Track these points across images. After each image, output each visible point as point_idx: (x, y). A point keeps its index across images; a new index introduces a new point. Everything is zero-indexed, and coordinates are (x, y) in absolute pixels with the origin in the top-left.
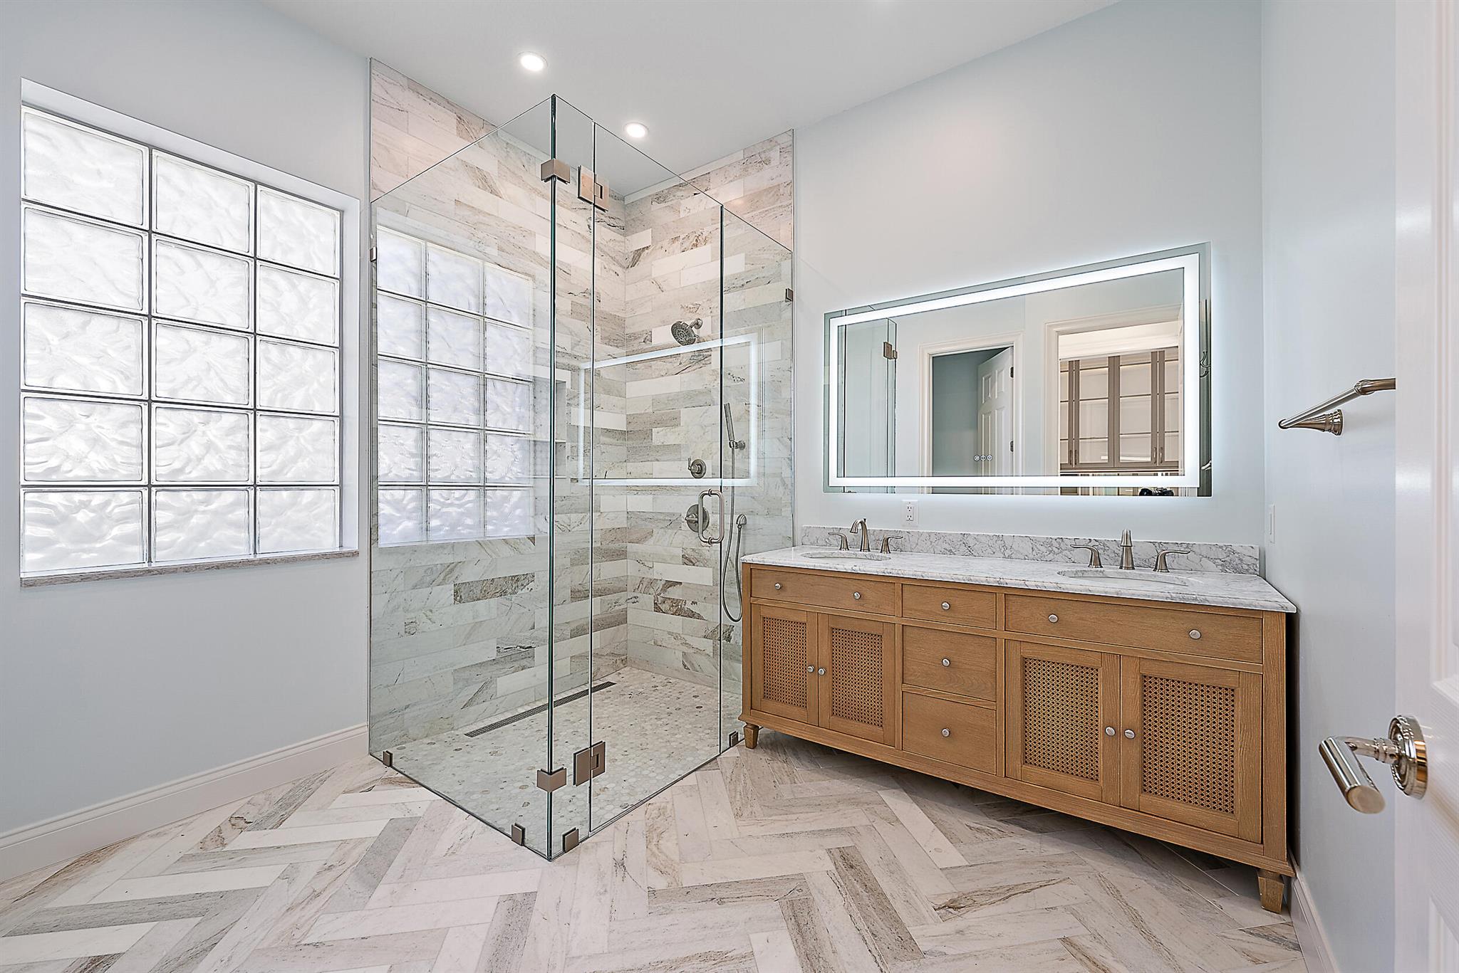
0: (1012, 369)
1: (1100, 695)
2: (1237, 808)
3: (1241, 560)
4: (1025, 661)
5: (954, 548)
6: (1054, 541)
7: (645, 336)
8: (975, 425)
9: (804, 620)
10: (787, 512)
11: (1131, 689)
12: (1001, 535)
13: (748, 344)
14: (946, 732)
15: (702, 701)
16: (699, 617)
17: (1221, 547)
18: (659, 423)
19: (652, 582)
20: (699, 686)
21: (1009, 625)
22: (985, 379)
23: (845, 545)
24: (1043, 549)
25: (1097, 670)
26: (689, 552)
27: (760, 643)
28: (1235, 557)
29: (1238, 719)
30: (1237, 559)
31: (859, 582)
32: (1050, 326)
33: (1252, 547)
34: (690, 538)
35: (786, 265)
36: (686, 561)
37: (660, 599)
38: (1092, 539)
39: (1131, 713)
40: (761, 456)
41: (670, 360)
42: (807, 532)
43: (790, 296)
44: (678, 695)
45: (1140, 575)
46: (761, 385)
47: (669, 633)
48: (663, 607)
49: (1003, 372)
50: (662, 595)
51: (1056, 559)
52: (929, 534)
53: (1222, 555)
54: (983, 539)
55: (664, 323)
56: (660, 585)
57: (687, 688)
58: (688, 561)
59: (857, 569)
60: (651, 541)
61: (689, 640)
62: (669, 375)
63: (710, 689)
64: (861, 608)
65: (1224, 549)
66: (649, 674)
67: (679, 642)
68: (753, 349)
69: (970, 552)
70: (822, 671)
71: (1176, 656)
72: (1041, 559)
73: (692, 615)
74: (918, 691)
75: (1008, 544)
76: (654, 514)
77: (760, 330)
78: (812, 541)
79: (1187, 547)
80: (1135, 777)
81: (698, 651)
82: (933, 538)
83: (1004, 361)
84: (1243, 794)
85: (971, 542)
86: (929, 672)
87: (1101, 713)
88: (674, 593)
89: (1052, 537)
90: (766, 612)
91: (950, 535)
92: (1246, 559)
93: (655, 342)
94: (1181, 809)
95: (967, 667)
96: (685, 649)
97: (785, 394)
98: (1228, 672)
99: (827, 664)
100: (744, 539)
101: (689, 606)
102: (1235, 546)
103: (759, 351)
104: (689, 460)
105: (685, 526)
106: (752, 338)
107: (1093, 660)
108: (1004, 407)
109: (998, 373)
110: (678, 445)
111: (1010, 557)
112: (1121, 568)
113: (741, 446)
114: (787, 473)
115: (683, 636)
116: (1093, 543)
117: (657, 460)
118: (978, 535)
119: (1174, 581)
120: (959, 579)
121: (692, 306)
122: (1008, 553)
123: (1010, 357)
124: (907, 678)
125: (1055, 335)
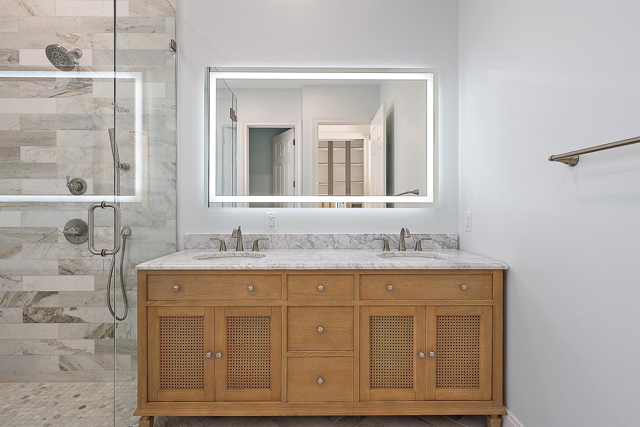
0: (294, 140)
1: (415, 333)
2: (481, 384)
3: (450, 241)
4: (371, 318)
5: (303, 244)
6: (362, 236)
7: (11, 55)
8: (271, 172)
9: (202, 314)
10: (171, 223)
11: (431, 326)
12: (332, 234)
13: (132, 81)
14: (321, 380)
15: (86, 399)
16: (79, 320)
17: (442, 235)
18: (31, 141)
19: (20, 296)
20: (78, 384)
21: (362, 295)
22: (277, 145)
23: (223, 247)
24: (356, 241)
25: (413, 317)
26: (67, 262)
27: (157, 340)
28: (447, 240)
29: (482, 333)
30: (448, 241)
31: (252, 277)
32: (314, 119)
33: (455, 235)
34: (67, 250)
35: (169, 22)
36: (63, 272)
37: (31, 310)
38: (382, 234)
39: (431, 342)
40: (148, 177)
41: (44, 83)
42: (189, 239)
43: (174, 47)
44: (55, 400)
45: (412, 253)
46: (145, 117)
47: (43, 341)
48: (35, 317)
49: (289, 142)
50: (34, 306)
51: (363, 248)
52: (286, 236)
53: (442, 239)
54: (321, 237)
55: (35, 46)
56: (31, 297)
57: (66, 389)
58: (65, 271)
59: (251, 267)
60: (19, 256)
61: (67, 343)
62: (42, 97)
63: (92, 383)
64: (253, 297)
65: (443, 236)
66: (17, 385)
67: (55, 347)
68: (138, 86)
69: (313, 246)
70: (219, 355)
71: (454, 302)
72: (355, 248)
73: (71, 320)
74: (299, 354)
75: (336, 240)
76: (22, 230)
77: (144, 71)
78: (194, 246)
79: (427, 236)
80: (433, 381)
81: (78, 352)
82: (288, 238)
83: (290, 137)
84: (484, 375)
85: (313, 239)
86: (307, 338)
87: (415, 344)
88: (49, 303)
89: (361, 234)
90: (162, 312)
91: (300, 235)
92: (452, 241)
93: (22, 63)
94: (456, 392)
95: (334, 329)
96: (62, 352)
97: (170, 126)
98: (478, 307)
99: (224, 348)
100: (129, 248)
101: (67, 312)
102: (448, 234)
103: (144, 88)
104: (68, 178)
105: (62, 240)
106: (137, 77)
107: (410, 311)
108: (289, 162)
109: (286, 142)
110: (54, 164)
111: (337, 248)
112: (399, 250)
113: (126, 168)
114: (171, 192)
115: (59, 341)
116: (383, 236)
117: (27, 177)
118: (318, 235)
119: (430, 256)
120: (330, 267)
121: (69, 36)
122: (336, 245)
123: (293, 133)
124: (291, 346)
125: (316, 124)
